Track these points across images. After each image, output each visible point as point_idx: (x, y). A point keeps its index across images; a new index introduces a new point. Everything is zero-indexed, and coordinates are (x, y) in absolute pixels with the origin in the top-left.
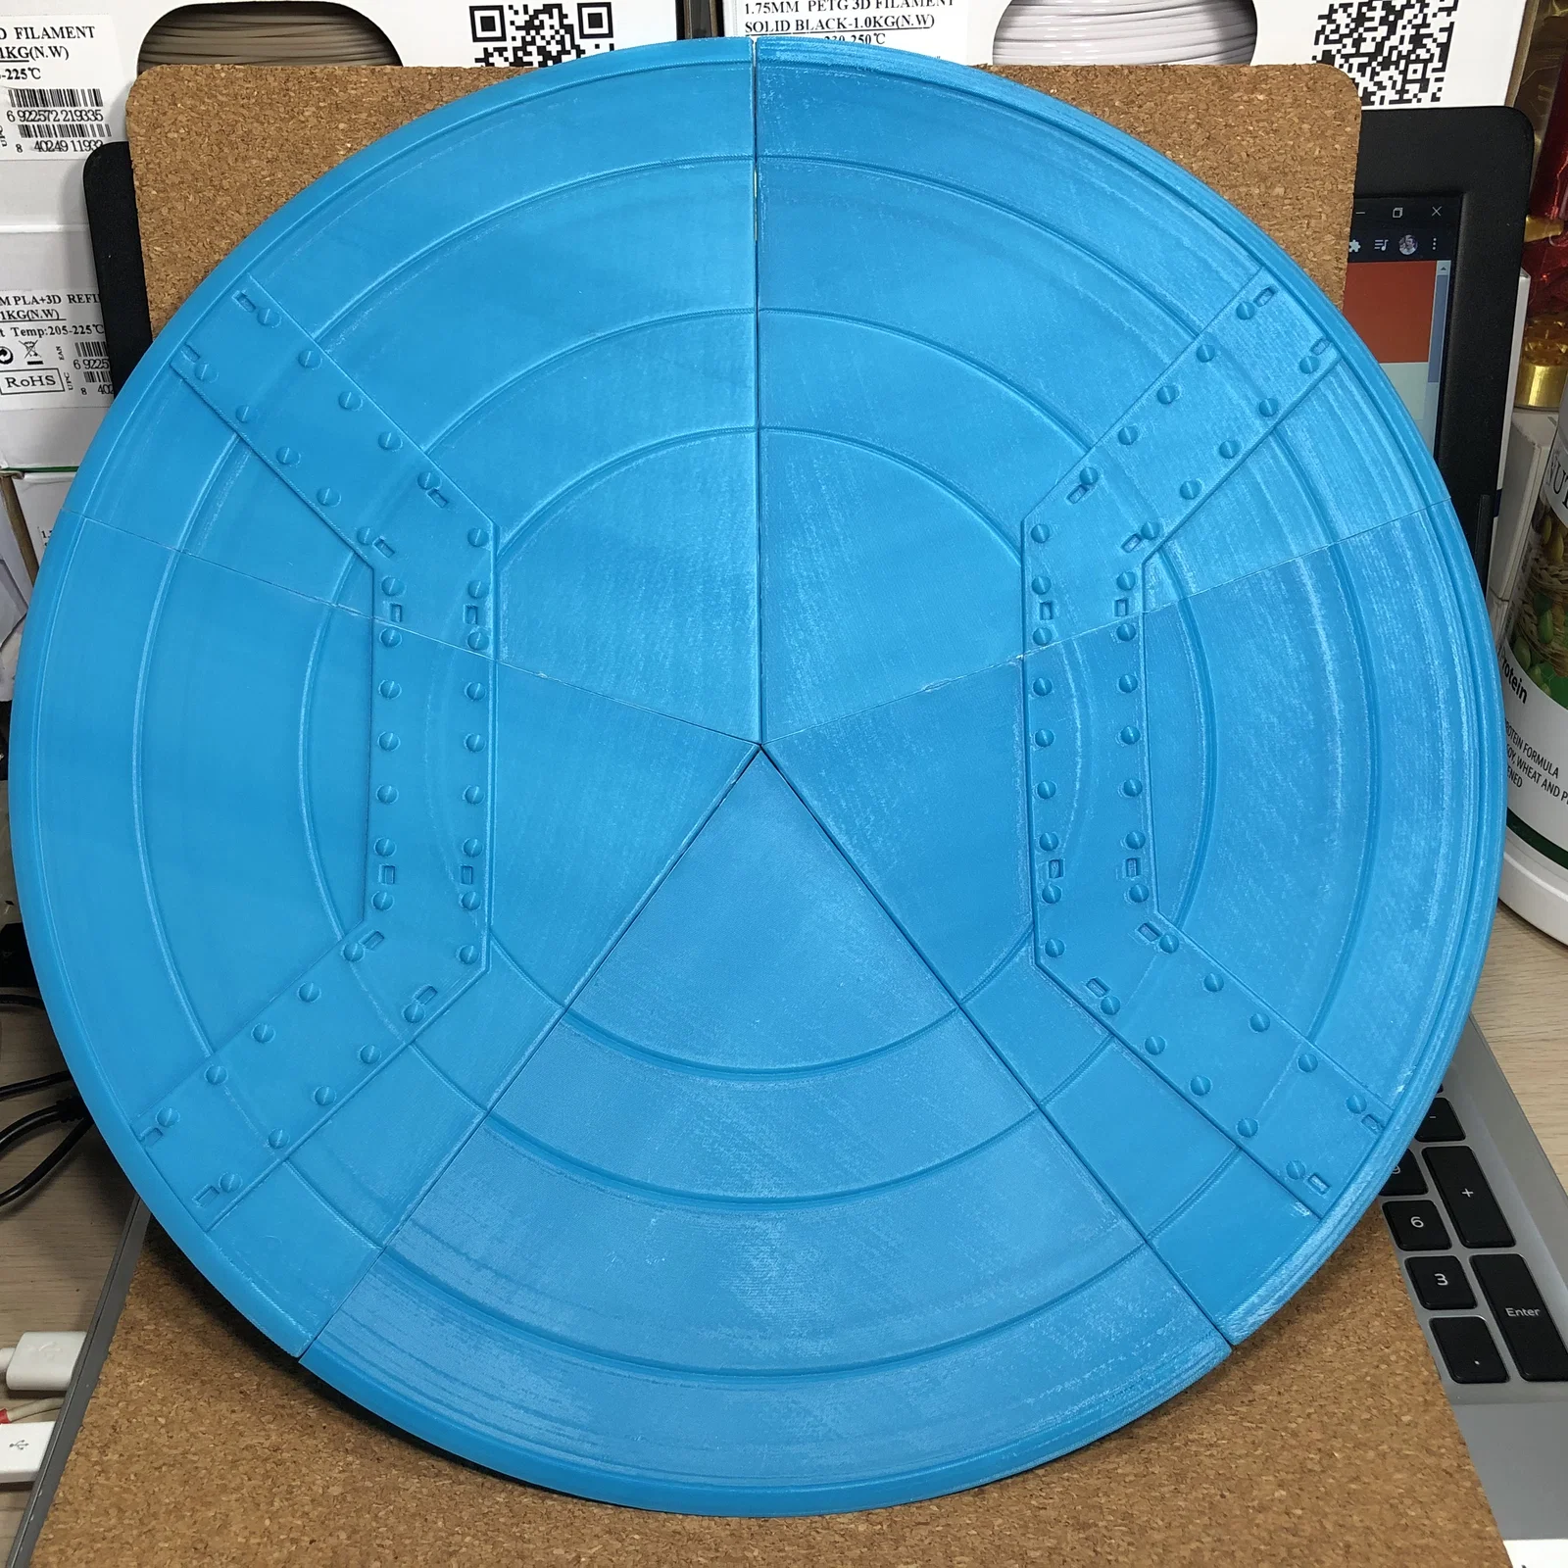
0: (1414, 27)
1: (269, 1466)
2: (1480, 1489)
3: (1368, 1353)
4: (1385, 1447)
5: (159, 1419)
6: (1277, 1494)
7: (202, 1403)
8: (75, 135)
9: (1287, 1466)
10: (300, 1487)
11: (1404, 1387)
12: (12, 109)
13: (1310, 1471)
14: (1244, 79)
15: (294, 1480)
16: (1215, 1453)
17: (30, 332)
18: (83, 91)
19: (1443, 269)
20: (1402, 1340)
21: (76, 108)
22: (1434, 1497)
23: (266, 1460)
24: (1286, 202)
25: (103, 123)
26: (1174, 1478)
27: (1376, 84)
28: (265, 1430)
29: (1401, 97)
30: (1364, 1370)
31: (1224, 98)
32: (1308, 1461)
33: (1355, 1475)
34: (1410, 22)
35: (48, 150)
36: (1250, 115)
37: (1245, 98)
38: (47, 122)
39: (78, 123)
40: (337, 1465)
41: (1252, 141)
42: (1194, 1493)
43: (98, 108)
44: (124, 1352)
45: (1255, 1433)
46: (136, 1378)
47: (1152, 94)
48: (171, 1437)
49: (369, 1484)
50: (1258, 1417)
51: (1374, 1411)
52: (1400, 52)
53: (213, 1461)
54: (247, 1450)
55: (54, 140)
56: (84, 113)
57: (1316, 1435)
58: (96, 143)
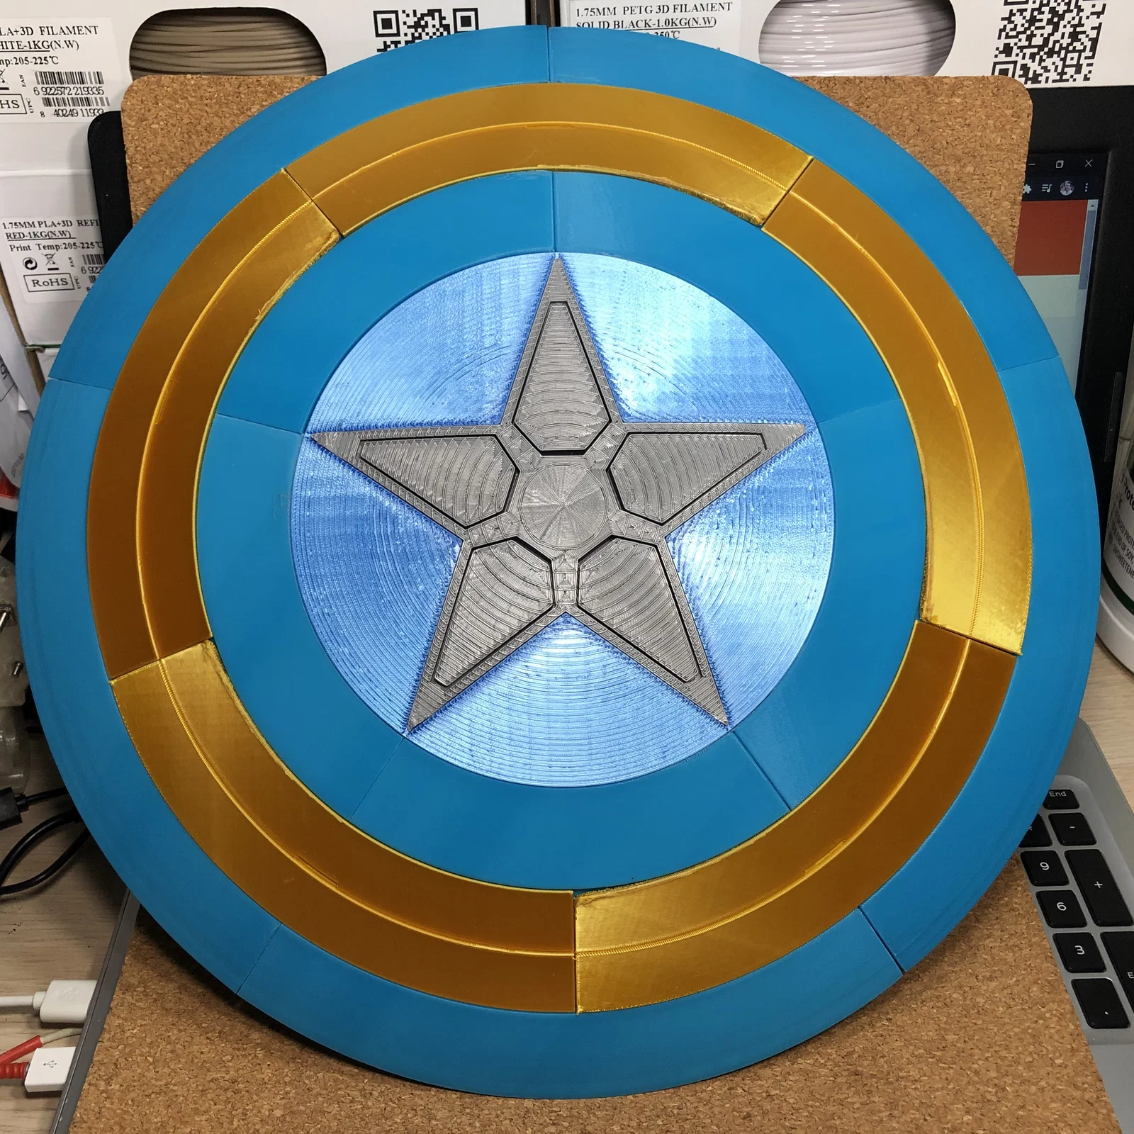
0: (1072, 26)
1: (229, 1094)
2: (1113, 1115)
3: (1030, 1011)
4: (1043, 1083)
5: (148, 1058)
6: (965, 1119)
7: (179, 1046)
8: (83, 105)
9: (972, 1097)
10: (252, 1110)
11: (1056, 1037)
12: (37, 86)
13: (989, 1101)
14: (946, 87)
15: (248, 1105)
16: (919, 1087)
17: (50, 247)
18: (89, 73)
19: (1093, 206)
20: (1054, 1002)
21: (84, 85)
22: (1080, 1121)
23: (226, 1090)
24: (976, 177)
25: (104, 96)
26: (889, 1106)
27: (1042, 68)
28: (225, 1066)
29: (1061, 77)
30: (1028, 1025)
31: (931, 101)
32: (987, 1094)
33: (1022, 1105)
34: (1069, 22)
35: (64, 115)
36: (949, 114)
37: (946, 101)
38: (63, 96)
39: (86, 96)
40: (278, 1094)
41: (950, 132)
42: (904, 1117)
43: (100, 85)
44: (122, 1008)
45: (947, 1071)
46: (131, 1028)
47: (876, 98)
48: (158, 1072)
49: (301, 1108)
50: (950, 1059)
51: (1035, 1056)
52: (1061, 45)
53: (188, 1090)
54: (213, 1081)
55: (68, 108)
56: (90, 89)
57: (993, 1074)
58: (99, 110)
